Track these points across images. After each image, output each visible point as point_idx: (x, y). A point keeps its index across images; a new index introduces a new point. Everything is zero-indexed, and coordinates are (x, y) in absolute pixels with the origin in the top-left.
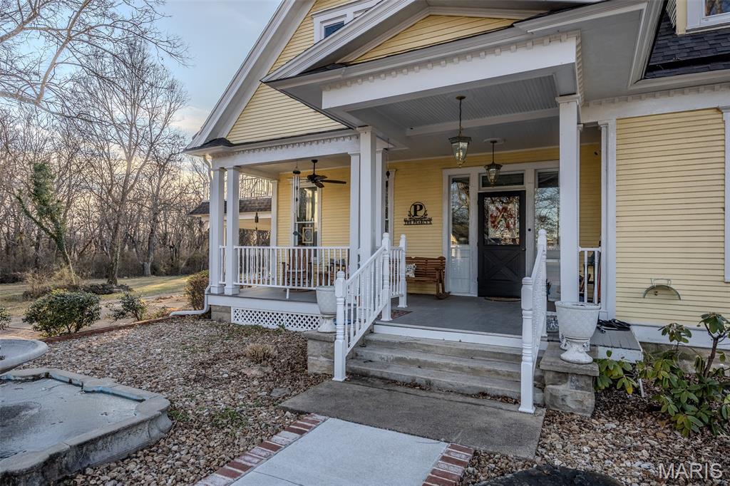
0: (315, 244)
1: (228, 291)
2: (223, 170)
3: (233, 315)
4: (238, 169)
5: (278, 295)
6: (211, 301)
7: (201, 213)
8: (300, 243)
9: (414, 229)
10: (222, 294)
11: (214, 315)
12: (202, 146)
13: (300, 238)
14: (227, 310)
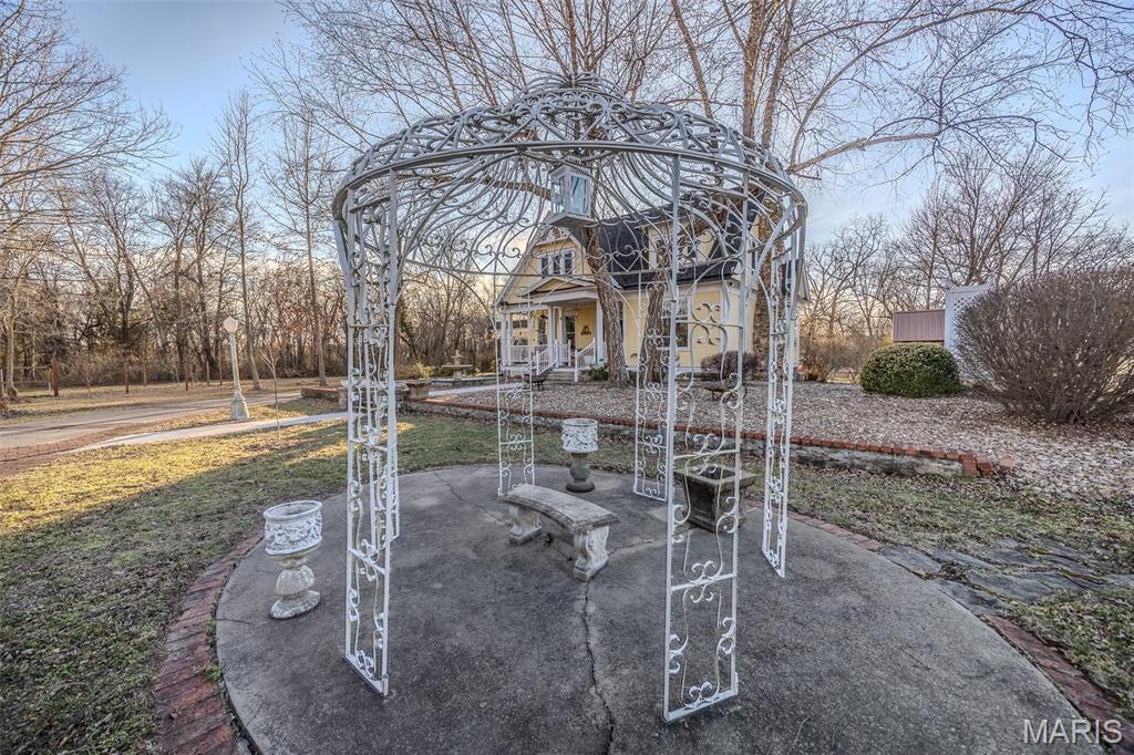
1: (510, 364)
2: (506, 314)
3: (511, 374)
4: (512, 314)
8: (540, 344)
12: (497, 306)
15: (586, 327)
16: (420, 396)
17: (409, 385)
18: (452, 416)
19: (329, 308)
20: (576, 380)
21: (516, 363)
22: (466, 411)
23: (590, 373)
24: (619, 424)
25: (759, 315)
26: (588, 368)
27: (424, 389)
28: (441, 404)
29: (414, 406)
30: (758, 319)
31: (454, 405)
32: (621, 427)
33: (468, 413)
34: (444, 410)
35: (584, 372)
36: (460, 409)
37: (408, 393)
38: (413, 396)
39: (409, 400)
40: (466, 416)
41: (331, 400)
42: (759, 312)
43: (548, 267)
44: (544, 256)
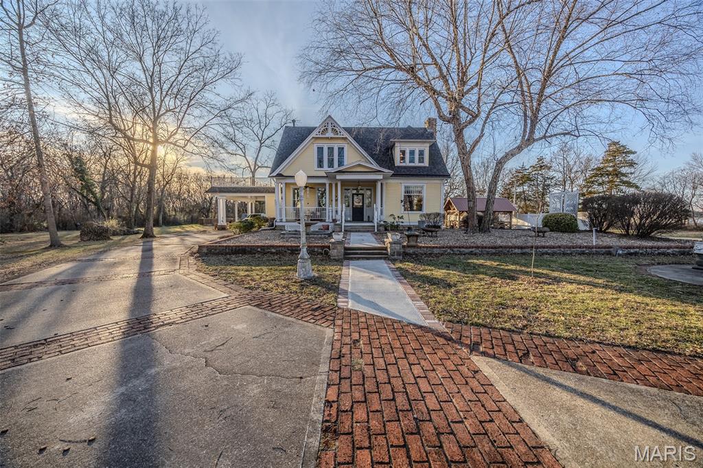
1: (284, 220)
2: (280, 183)
3: (286, 228)
4: (286, 183)
6: (276, 224)
7: (213, 192)
10: (282, 222)
11: (277, 228)
12: (275, 176)
14: (284, 226)
22: (471, 250)
29: (410, 251)
33: (471, 252)
43: (322, 154)
44: (320, 145)
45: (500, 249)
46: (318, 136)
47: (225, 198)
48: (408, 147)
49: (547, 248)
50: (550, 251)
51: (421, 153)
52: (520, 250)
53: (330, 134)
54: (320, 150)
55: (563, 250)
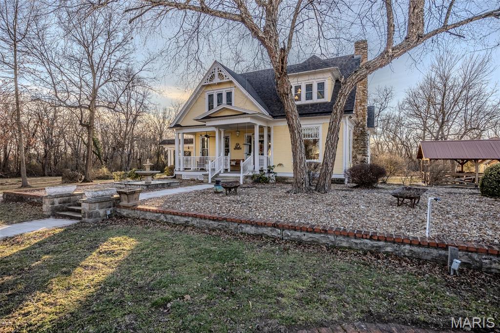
0: (208, 155)
1: (181, 170)
2: (179, 133)
3: (183, 177)
4: (184, 133)
5: (195, 170)
6: (176, 173)
7: (163, 144)
8: (203, 156)
9: (237, 151)
10: (179, 171)
11: (177, 177)
12: (173, 127)
13: (203, 154)
14: (181, 175)
15: (237, 144)
16: (131, 204)
17: (119, 193)
18: (168, 224)
19: (32, 125)
20: (241, 183)
21: (185, 169)
22: (186, 219)
23: (252, 177)
24: (379, 240)
25: (356, 140)
26: (251, 174)
27: (135, 196)
28: (156, 212)
29: (125, 212)
30: (355, 142)
31: (170, 213)
32: (381, 243)
33: (187, 222)
34: (158, 217)
35: (247, 177)
36: (177, 218)
37: (119, 199)
38: (124, 203)
39: (119, 207)
40: (186, 225)
41: (34, 204)
42: (356, 137)
43: (213, 101)
44: (211, 93)
45: (225, 224)
46: (207, 84)
47: (172, 148)
48: (303, 82)
49: (301, 230)
50: (306, 237)
51: (321, 86)
52: (253, 228)
53: (217, 80)
54: (211, 96)
55: (332, 238)
